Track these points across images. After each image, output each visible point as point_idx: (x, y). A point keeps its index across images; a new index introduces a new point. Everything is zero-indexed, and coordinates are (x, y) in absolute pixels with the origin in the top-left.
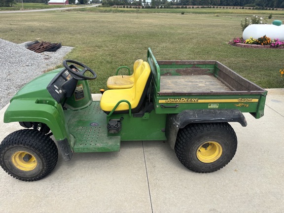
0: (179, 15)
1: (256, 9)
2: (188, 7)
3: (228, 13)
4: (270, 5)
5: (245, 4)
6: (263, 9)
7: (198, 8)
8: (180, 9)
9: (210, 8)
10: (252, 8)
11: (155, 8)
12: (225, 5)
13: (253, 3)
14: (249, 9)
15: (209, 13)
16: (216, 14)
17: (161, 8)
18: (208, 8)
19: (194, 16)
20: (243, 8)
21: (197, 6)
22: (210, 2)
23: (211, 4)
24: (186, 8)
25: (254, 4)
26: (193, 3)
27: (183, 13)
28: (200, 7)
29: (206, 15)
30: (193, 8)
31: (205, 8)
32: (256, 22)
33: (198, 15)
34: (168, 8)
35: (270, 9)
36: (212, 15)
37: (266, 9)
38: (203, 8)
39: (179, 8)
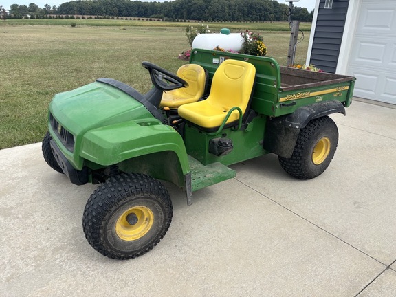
0: (68, 28)
1: (166, 21)
2: (75, 16)
3: (136, 26)
4: (179, 16)
5: (151, 15)
6: (174, 21)
7: (91, 18)
8: (64, 20)
9: (109, 18)
10: (161, 19)
11: (21, 18)
12: (125, 16)
13: (160, 13)
14: (158, 20)
15: (110, 25)
16: (122, 27)
17: (32, 17)
18: (105, 18)
19: (91, 29)
20: (151, 20)
21: (89, 16)
22: (105, 11)
23: (106, 13)
24: (73, 18)
25: (162, 15)
26: (80, 11)
27: (73, 25)
28: (93, 17)
29: (108, 28)
30: (83, 18)
31: (101, 18)
32: (203, 31)
33: (96, 27)
34: (44, 18)
35: (181, 21)
36: (117, 28)
37: (178, 21)
38: (98, 18)
39: (62, 18)
